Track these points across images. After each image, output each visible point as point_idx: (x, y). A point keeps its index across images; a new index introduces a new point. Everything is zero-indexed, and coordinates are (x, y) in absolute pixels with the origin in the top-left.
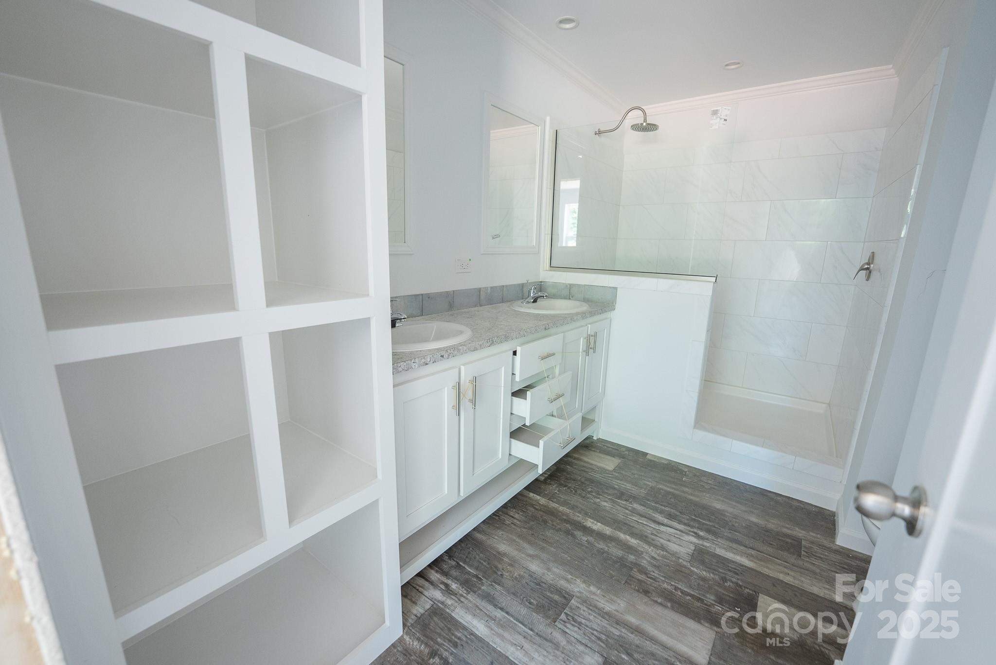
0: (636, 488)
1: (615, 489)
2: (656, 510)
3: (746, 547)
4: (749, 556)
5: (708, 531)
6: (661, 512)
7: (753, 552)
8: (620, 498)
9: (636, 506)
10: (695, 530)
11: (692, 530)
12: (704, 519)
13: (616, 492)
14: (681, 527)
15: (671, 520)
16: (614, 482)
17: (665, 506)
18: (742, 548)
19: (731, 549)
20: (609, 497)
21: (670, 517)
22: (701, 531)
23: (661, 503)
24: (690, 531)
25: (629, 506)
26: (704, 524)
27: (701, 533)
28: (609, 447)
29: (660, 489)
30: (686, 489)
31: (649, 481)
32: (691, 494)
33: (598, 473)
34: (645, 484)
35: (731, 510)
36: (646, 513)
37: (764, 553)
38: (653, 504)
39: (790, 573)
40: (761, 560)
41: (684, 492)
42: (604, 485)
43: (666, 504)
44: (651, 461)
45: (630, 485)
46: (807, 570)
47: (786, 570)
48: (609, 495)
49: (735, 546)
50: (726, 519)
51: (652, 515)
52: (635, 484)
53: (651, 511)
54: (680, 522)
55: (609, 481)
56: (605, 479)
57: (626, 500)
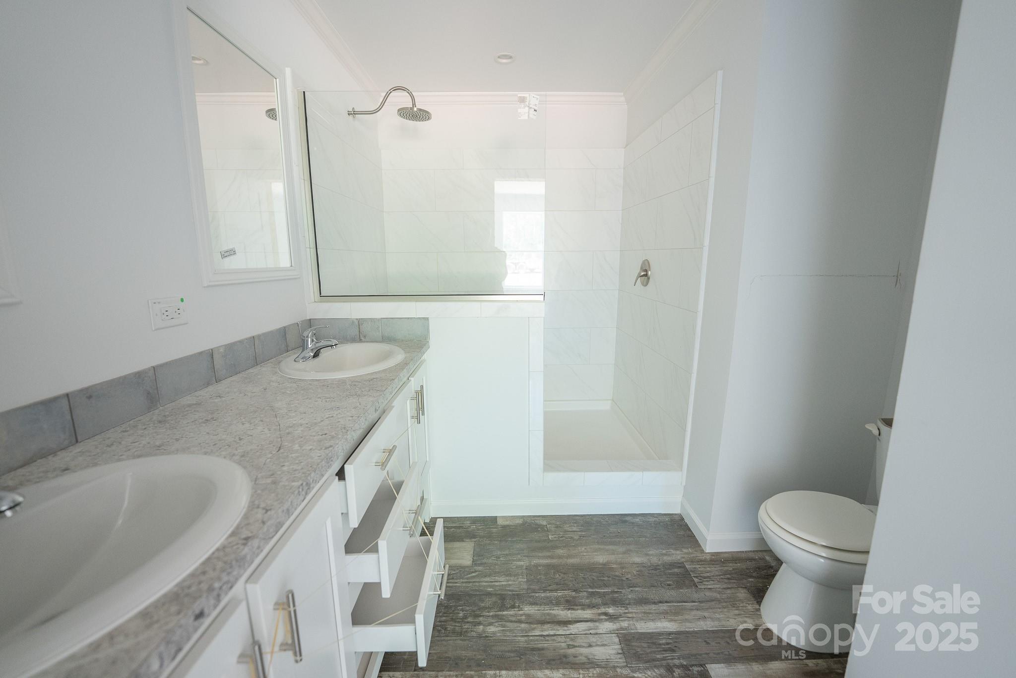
0: (512, 579)
1: (489, 594)
2: (550, 602)
3: (654, 603)
4: (665, 614)
5: (615, 602)
6: (557, 603)
7: (664, 607)
8: (503, 607)
9: (528, 609)
10: (603, 610)
11: (600, 611)
12: (600, 587)
13: (494, 599)
14: (587, 614)
15: (573, 609)
16: (485, 584)
17: (556, 590)
18: (653, 607)
19: (647, 617)
20: (491, 614)
21: (570, 604)
22: (608, 607)
23: (549, 588)
24: (600, 614)
25: (521, 615)
26: (605, 594)
27: (611, 610)
28: (452, 527)
29: (536, 566)
30: (560, 552)
31: (520, 560)
32: (569, 557)
33: (457, 579)
34: (517, 567)
35: (612, 558)
36: (544, 614)
37: (673, 602)
38: (542, 595)
39: (706, 614)
40: (676, 614)
41: (560, 557)
42: (475, 595)
43: (554, 587)
44: (504, 527)
45: (502, 579)
46: (712, 601)
47: (699, 613)
48: (489, 609)
49: (646, 608)
50: (617, 573)
51: (551, 614)
52: (508, 574)
53: (547, 607)
54: (584, 607)
55: (477, 584)
56: (471, 585)
57: (513, 607)
